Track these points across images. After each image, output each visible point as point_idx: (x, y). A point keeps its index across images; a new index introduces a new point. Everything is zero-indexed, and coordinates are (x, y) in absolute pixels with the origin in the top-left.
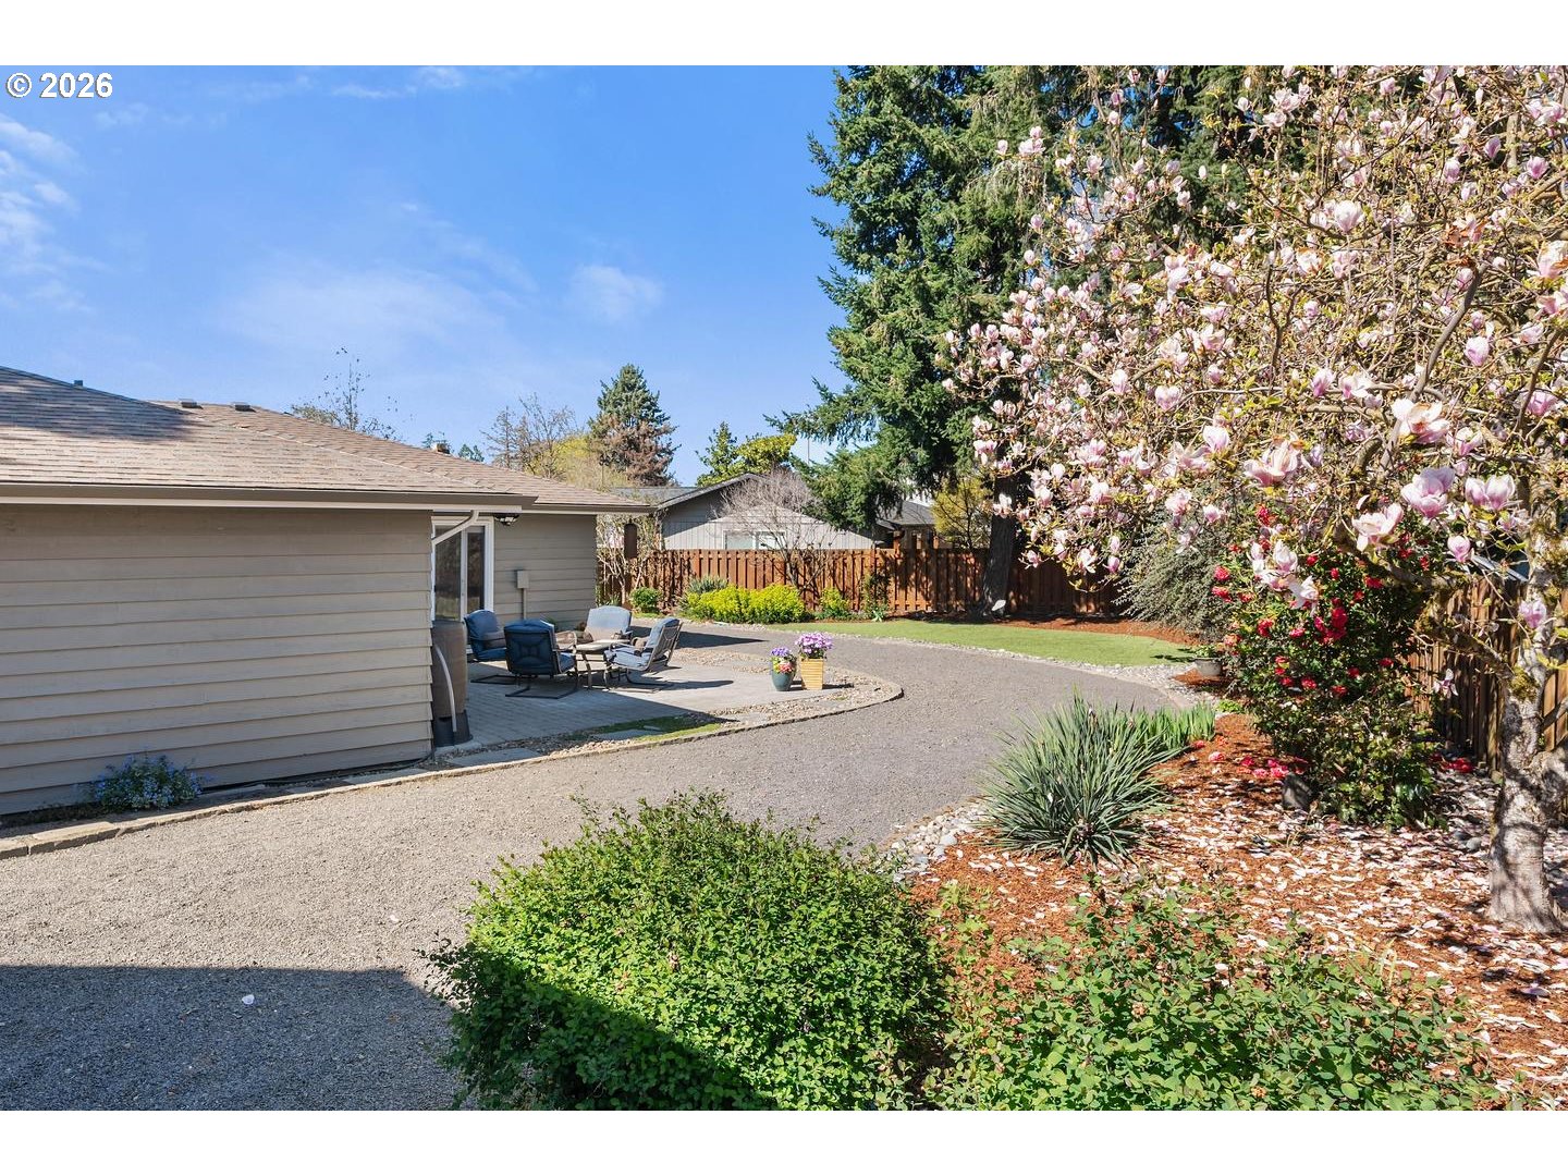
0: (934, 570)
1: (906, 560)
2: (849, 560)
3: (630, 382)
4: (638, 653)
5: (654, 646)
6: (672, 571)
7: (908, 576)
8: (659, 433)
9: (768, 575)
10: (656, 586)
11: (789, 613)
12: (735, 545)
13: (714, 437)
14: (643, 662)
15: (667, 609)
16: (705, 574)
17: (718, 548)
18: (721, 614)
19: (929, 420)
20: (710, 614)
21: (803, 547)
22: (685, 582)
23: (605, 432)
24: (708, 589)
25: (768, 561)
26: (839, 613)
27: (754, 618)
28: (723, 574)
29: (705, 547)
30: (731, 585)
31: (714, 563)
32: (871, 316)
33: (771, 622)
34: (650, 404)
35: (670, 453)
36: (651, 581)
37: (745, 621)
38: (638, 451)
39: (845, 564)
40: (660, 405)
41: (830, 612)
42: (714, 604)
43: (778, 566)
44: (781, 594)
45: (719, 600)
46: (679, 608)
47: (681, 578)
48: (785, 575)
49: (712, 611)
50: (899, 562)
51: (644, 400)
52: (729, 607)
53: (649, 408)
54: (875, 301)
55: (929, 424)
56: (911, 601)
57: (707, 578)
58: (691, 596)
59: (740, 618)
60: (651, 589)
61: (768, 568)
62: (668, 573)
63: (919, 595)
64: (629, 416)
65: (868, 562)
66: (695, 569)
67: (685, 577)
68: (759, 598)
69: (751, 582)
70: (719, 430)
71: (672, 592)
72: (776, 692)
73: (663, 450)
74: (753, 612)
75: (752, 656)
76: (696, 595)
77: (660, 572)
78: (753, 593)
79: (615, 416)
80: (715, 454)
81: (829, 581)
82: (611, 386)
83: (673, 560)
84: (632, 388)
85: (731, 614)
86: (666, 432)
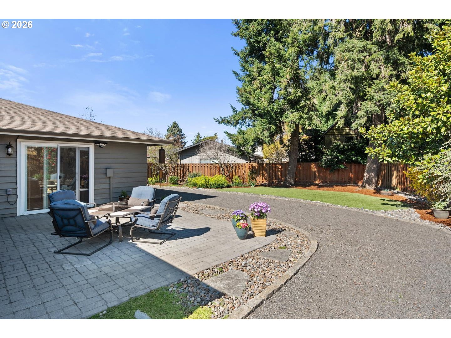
0: (268, 170)
1: (259, 167)
2: (241, 167)
3: (175, 125)
4: (152, 218)
5: (162, 214)
6: (183, 171)
7: (260, 172)
8: (182, 138)
9: (214, 172)
10: (178, 175)
11: (223, 185)
12: (203, 162)
13: (196, 137)
14: (155, 224)
15: (181, 183)
16: (194, 171)
17: (198, 163)
18: (199, 185)
19: (276, 115)
20: (195, 185)
21: (226, 162)
22: (187, 174)
23: (169, 138)
24: (195, 176)
25: (214, 167)
26: (239, 184)
27: (211, 186)
28: (200, 171)
29: (194, 163)
30: (203, 175)
31: (197, 168)
32: (254, 79)
33: (217, 188)
34: (180, 131)
35: (185, 143)
36: (176, 174)
37: (208, 188)
38: (177, 142)
39: (239, 168)
40: (183, 131)
41: (236, 184)
42: (197, 182)
43: (218, 169)
44: (219, 178)
45: (198, 180)
46: (185, 182)
47: (186, 173)
48: (220, 172)
49: (196, 184)
50: (257, 167)
51: (178, 130)
52: (202, 183)
53: (180, 132)
54: (255, 74)
55: (276, 116)
56: (261, 180)
57: (195, 173)
58: (189, 179)
59: (206, 187)
60: (176, 177)
61: (214, 170)
62: (182, 171)
63: (263, 178)
64: (175, 134)
65: (247, 167)
66: (190, 170)
67: (187, 172)
68: (212, 180)
69: (209, 174)
70: (197, 135)
71: (183, 178)
72: (238, 239)
73: (183, 142)
74: (211, 185)
75: (216, 207)
76: (191, 179)
77: (179, 171)
78: (210, 177)
79: (171, 134)
80: (196, 141)
81: (234, 173)
82: (170, 127)
83: (183, 167)
84: (175, 127)
85: (203, 185)
86: (184, 138)
